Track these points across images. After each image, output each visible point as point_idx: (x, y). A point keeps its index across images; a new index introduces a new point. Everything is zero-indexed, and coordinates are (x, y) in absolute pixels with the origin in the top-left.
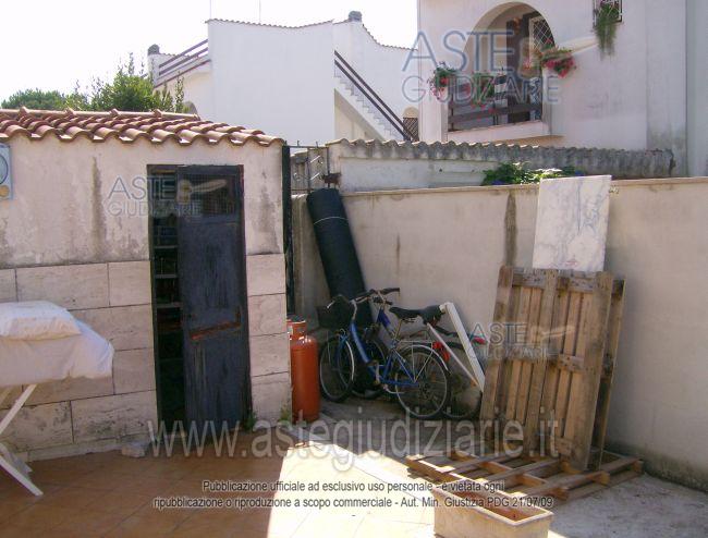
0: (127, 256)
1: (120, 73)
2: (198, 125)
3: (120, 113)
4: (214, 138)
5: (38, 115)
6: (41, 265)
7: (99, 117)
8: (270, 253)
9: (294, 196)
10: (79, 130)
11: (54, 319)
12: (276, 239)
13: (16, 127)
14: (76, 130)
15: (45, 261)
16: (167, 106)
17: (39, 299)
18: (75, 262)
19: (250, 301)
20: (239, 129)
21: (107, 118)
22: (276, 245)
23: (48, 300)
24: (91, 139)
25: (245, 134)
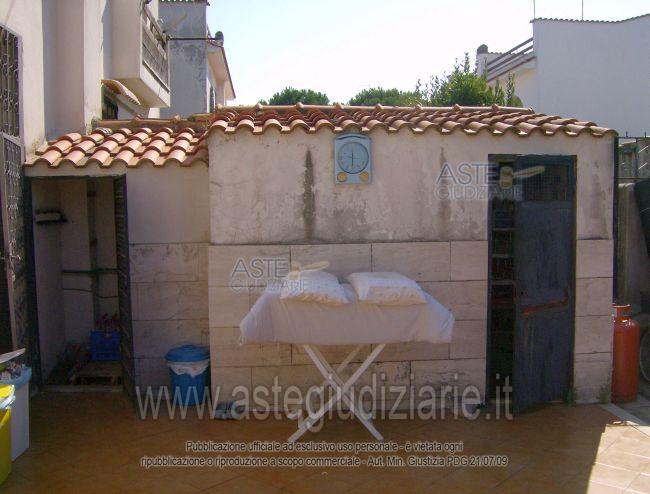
0: (468, 236)
1: (457, 71)
2: (533, 117)
3: (461, 108)
4: (550, 130)
5: (392, 111)
6: (392, 241)
7: (444, 111)
8: (601, 238)
9: (621, 185)
10: (429, 123)
11: (405, 288)
12: (605, 225)
13: (376, 122)
14: (427, 123)
15: (396, 238)
16: (499, 101)
17: (391, 271)
18: (421, 240)
19: (578, 283)
20: (572, 122)
21: (451, 113)
22: (606, 232)
23: (398, 271)
24: (440, 131)
25: (579, 126)
